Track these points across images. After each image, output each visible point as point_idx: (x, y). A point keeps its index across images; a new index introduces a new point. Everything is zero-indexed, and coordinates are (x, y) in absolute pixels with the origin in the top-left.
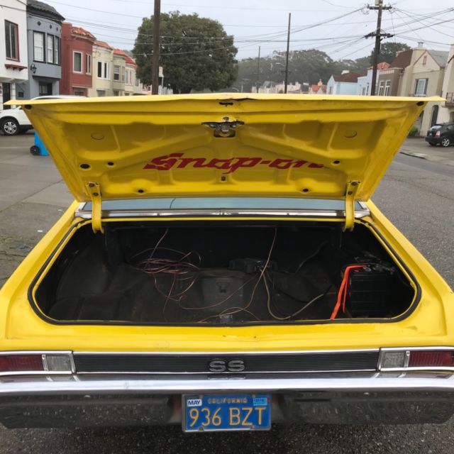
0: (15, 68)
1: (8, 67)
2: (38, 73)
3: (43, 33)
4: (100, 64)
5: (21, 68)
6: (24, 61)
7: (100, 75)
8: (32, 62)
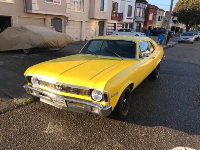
0: (129, 19)
1: (127, 18)
2: (137, 20)
3: (140, 8)
4: (159, 17)
5: (131, 19)
6: (132, 17)
7: (159, 20)
8: (135, 17)
